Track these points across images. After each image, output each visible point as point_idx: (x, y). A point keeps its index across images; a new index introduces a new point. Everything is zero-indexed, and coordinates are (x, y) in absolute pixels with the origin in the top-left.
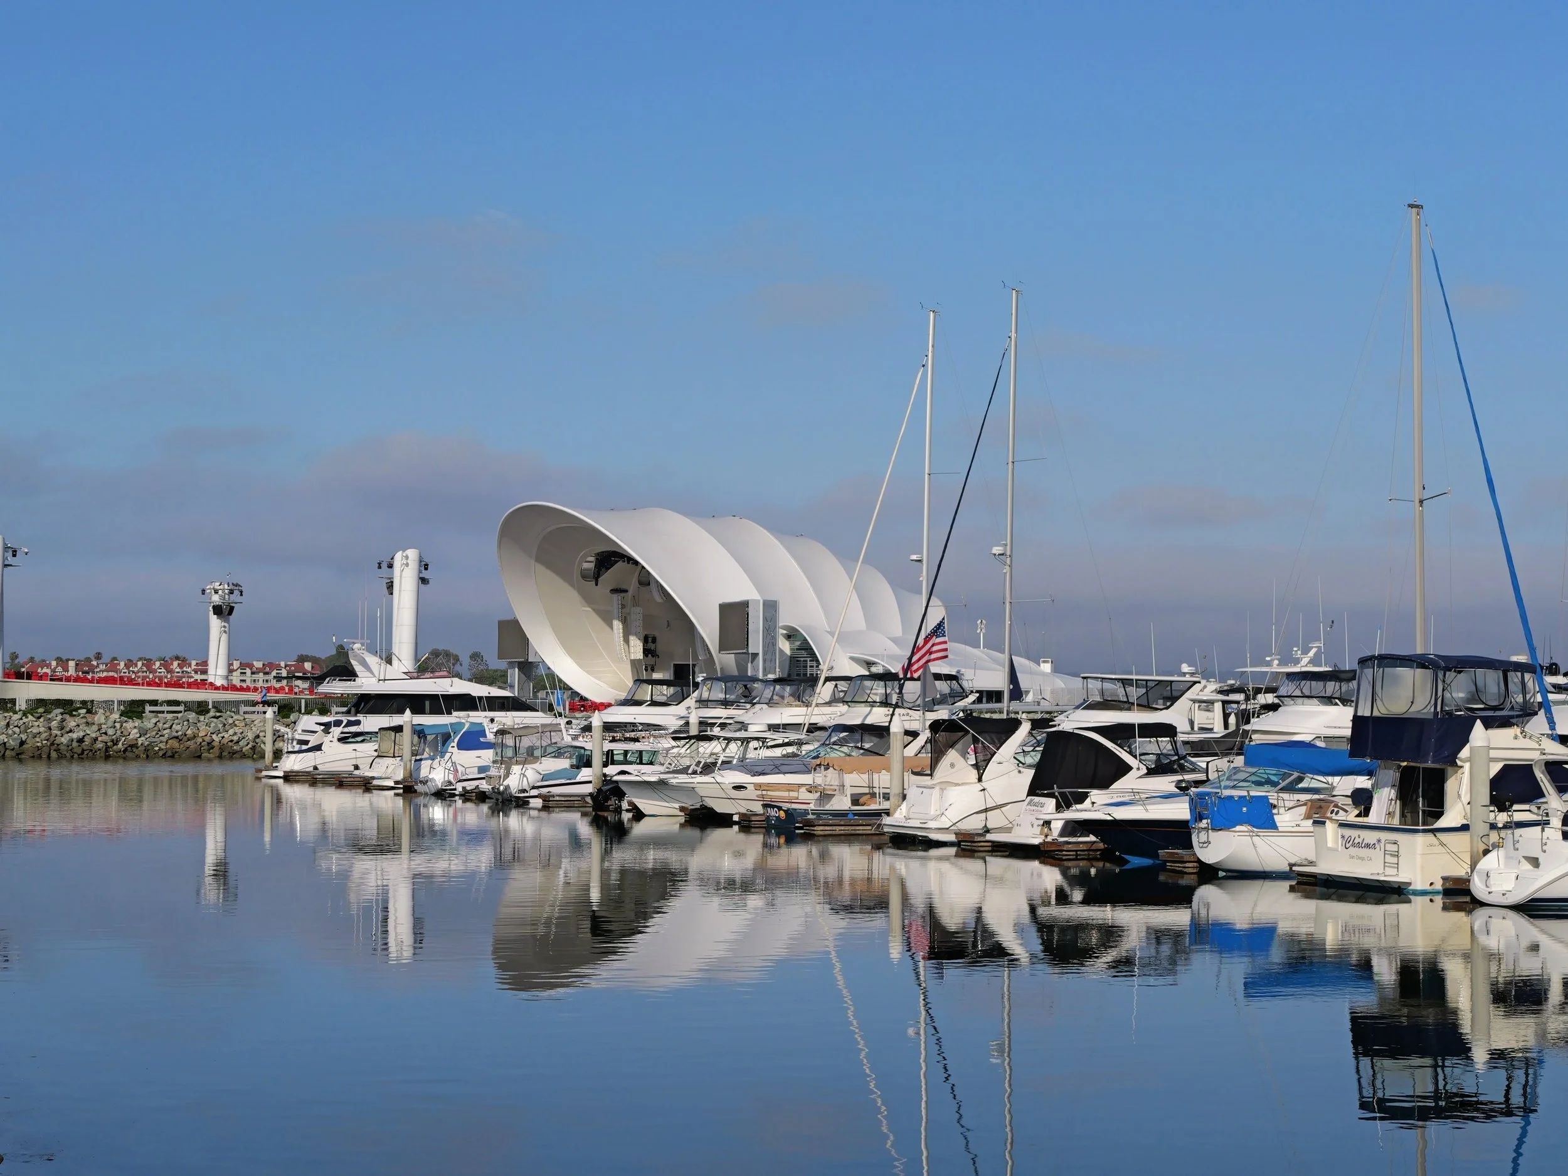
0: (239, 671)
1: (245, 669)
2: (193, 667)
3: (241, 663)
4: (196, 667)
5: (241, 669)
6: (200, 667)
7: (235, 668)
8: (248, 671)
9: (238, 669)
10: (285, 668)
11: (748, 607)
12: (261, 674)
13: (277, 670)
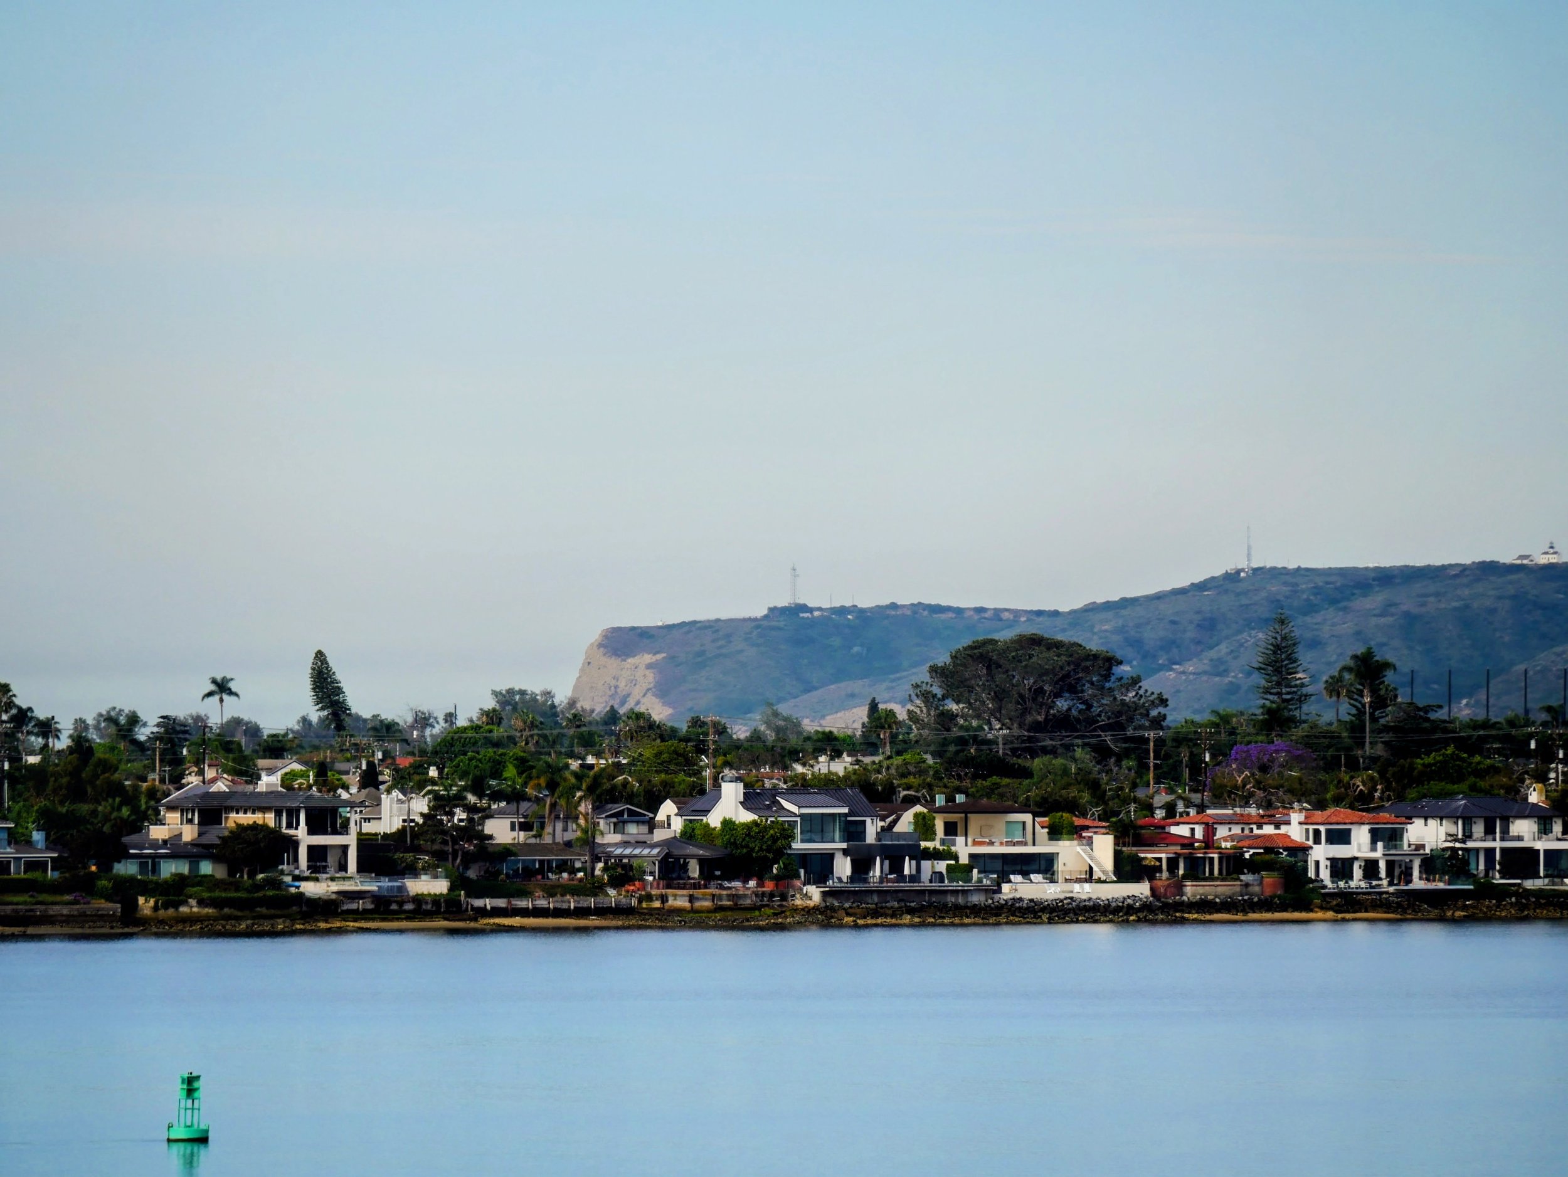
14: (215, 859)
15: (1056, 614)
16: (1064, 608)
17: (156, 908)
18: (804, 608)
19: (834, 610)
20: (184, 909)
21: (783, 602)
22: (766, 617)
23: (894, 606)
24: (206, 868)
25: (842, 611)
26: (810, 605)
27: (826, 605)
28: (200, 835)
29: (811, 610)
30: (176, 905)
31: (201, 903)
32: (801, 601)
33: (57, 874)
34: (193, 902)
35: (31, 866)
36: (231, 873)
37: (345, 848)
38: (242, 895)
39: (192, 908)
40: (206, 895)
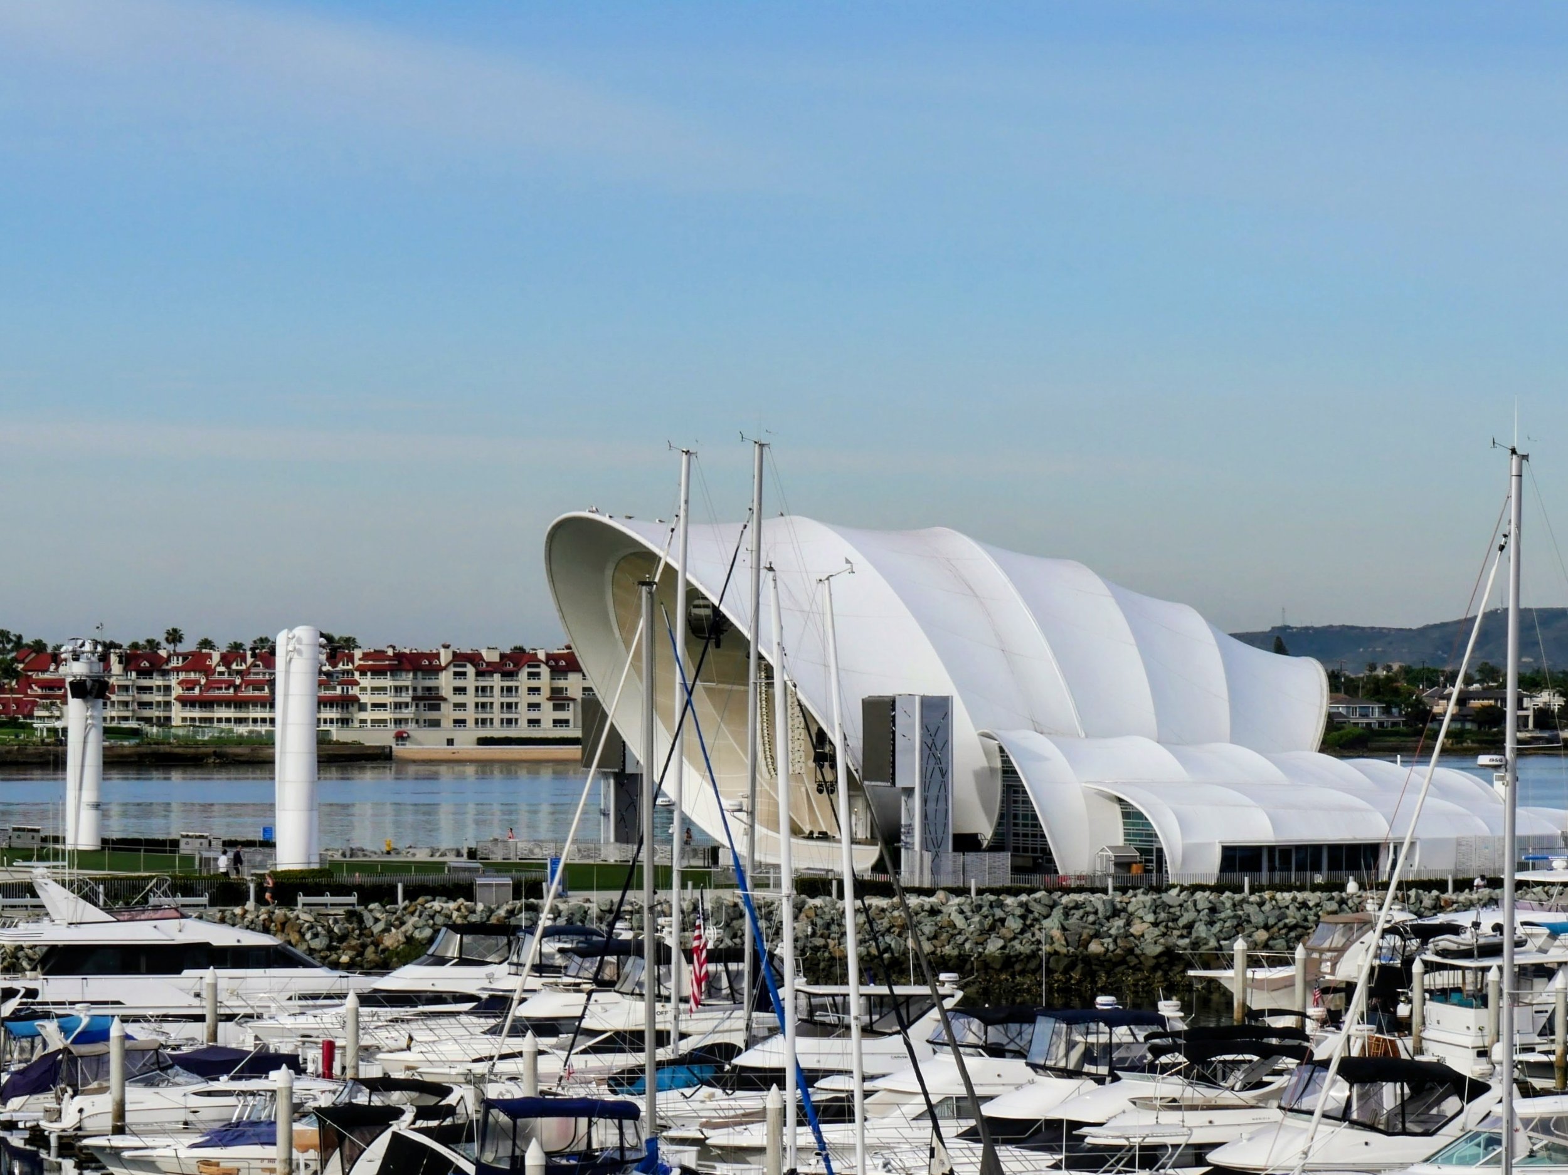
0: (452, 669)
1: (465, 666)
2: (357, 662)
3: (454, 654)
4: (362, 663)
5: (455, 666)
6: (370, 663)
7: (443, 664)
8: (470, 670)
9: (448, 665)
10: (547, 664)
11: (894, 709)
12: (497, 676)
13: (529, 666)
14: (1472, 721)
15: (1410, 630)
16: (1414, 627)
17: (1452, 744)
18: (1289, 627)
19: (1302, 628)
20: (1465, 745)
21: (1279, 624)
22: (1270, 632)
23: (1331, 626)
24: (1468, 726)
25: (1307, 628)
26: (1292, 625)
27: (1299, 626)
28: (1460, 710)
29: (1292, 628)
30: (1461, 742)
31: (1473, 742)
32: (1287, 624)
33: (1405, 728)
34: (1469, 741)
35: (1394, 724)
36: (1480, 728)
37: (1527, 717)
38: (1490, 738)
39: (1468, 744)
40: (1474, 738)
